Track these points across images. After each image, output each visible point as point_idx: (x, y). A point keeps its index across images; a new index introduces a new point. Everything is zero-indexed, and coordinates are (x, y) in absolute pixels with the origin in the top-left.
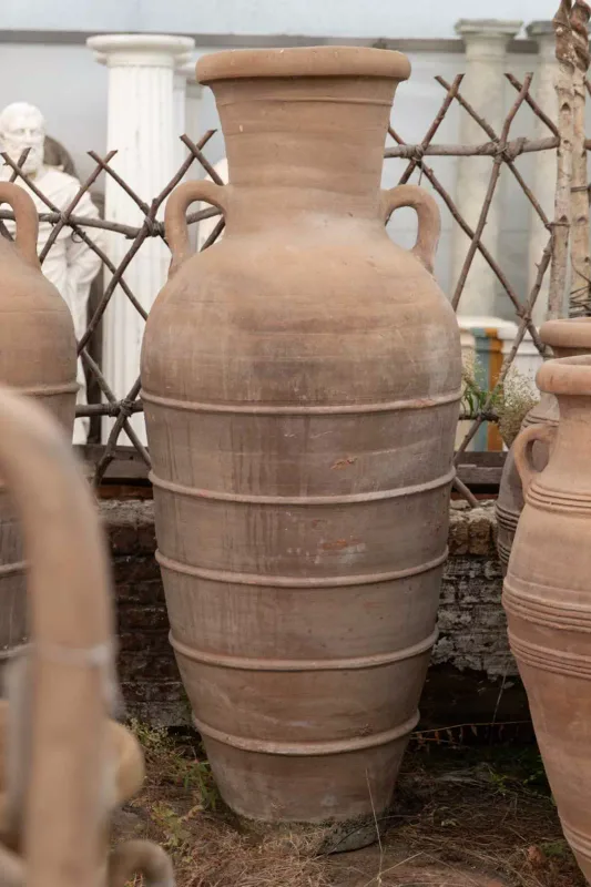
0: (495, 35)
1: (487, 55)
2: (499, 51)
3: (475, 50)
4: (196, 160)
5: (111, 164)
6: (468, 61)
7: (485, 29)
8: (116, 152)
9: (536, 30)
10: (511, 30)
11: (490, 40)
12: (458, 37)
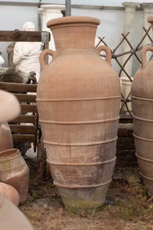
0: (133, 6)
1: (131, 11)
2: (134, 10)
3: (128, 10)
4: (125, 39)
5: (103, 40)
6: (126, 13)
7: (131, 4)
8: (104, 37)
9: (144, 5)
10: (137, 5)
11: (132, 7)
12: (123, 6)
